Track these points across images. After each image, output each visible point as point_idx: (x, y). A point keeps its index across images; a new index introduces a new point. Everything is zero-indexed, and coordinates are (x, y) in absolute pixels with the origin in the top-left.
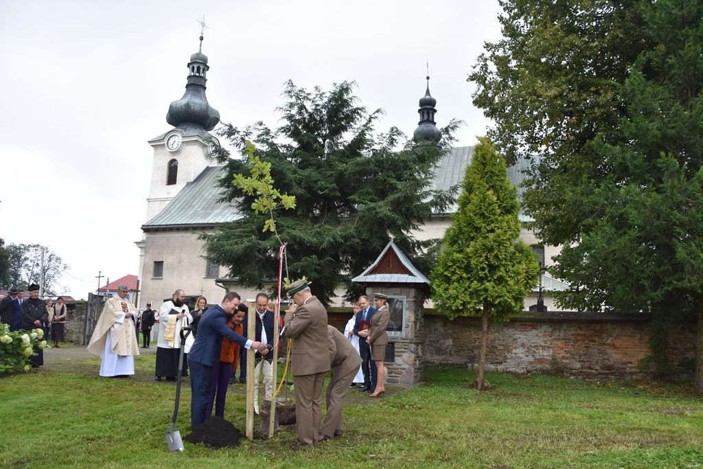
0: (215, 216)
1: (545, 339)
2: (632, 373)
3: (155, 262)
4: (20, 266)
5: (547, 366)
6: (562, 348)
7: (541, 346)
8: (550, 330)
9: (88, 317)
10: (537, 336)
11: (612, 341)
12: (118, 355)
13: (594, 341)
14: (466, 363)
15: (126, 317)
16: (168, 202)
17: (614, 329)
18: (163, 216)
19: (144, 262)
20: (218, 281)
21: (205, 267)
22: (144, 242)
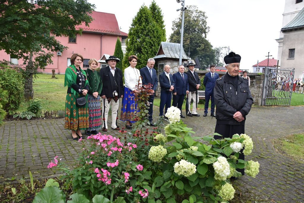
3: (290, 49)
4: (219, 57)
18: (294, 22)
19: (283, 50)
22: (282, 39)
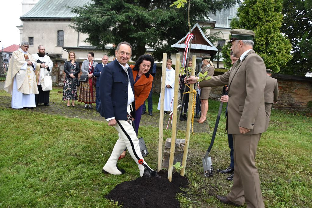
0: (61, 14)
2: (303, 108)
3: (29, 37)
11: (296, 91)
12: (23, 94)
13: (286, 90)
14: (217, 97)
15: (28, 65)
16: (34, 6)
17: (298, 85)
18: (32, 12)
19: (23, 37)
20: (64, 48)
21: (56, 41)
22: (22, 27)
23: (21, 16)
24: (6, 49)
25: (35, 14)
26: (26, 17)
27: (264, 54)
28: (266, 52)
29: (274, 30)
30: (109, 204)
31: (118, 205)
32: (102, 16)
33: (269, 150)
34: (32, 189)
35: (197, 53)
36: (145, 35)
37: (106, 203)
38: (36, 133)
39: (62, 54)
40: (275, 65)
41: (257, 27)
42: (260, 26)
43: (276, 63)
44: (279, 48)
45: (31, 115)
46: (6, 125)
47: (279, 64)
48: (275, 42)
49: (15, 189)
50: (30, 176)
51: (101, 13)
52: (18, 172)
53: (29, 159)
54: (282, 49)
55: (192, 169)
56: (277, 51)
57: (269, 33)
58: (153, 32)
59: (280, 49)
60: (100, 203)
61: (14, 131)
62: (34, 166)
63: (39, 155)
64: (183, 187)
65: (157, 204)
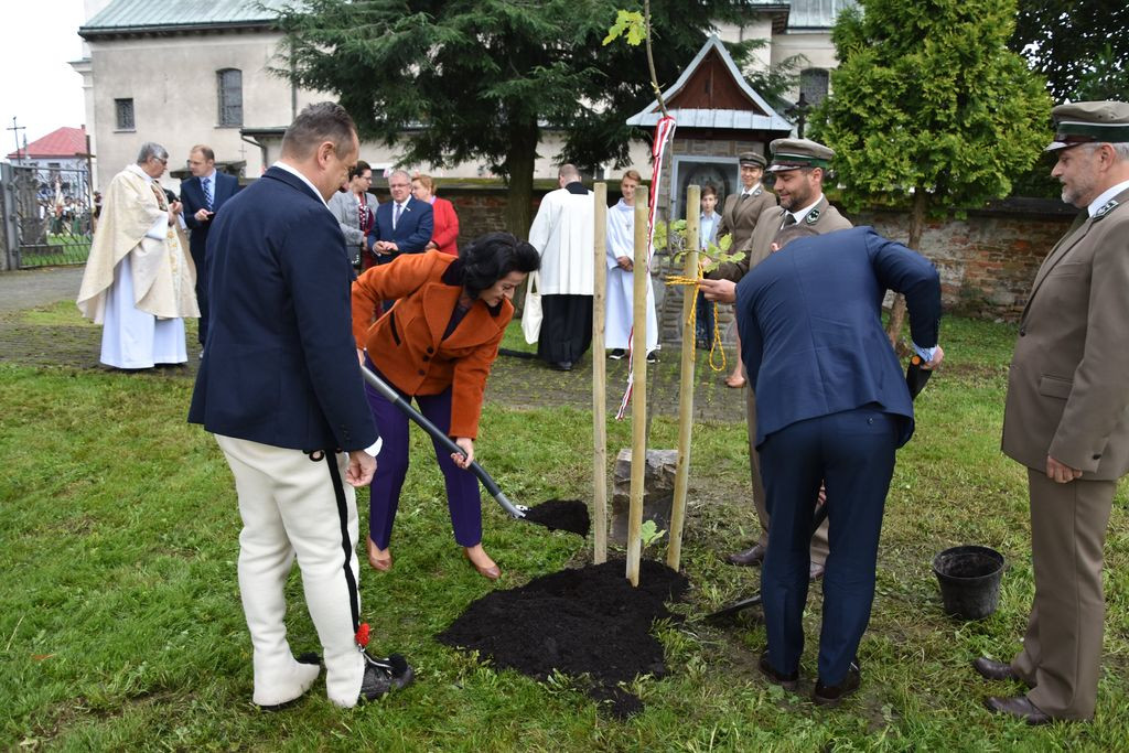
0: (224, 8)
1: (953, 248)
3: (117, 100)
5: (953, 299)
6: (982, 266)
7: (944, 260)
8: (965, 230)
9: (8, 213)
10: (939, 241)
12: (156, 318)
18: (119, 9)
19: (95, 101)
20: (245, 133)
21: (216, 108)
22: (88, 62)
23: (83, 25)
24: (35, 144)
25: (133, 14)
26: (100, 25)
27: (952, 137)
28: (959, 129)
29: (985, 48)
30: (452, 660)
31: (479, 661)
32: (381, 32)
33: (960, 473)
34: (217, 626)
35: (719, 142)
36: (536, 90)
37: (443, 655)
38: (196, 451)
39: (244, 163)
40: (993, 174)
41: (925, 40)
42: (935, 38)
43: (996, 166)
44: (1005, 111)
45: (167, 389)
46: (97, 430)
47: (1007, 167)
48: (991, 93)
49: (167, 628)
50: (205, 589)
51: (377, 21)
52: (167, 578)
53: (190, 535)
54: (1017, 113)
55: (703, 546)
56: (1001, 123)
57: (968, 60)
58: (560, 78)
59: (1008, 115)
60: (425, 658)
61: (125, 448)
62: (212, 557)
63: (220, 523)
64: (674, 602)
65: (596, 653)
